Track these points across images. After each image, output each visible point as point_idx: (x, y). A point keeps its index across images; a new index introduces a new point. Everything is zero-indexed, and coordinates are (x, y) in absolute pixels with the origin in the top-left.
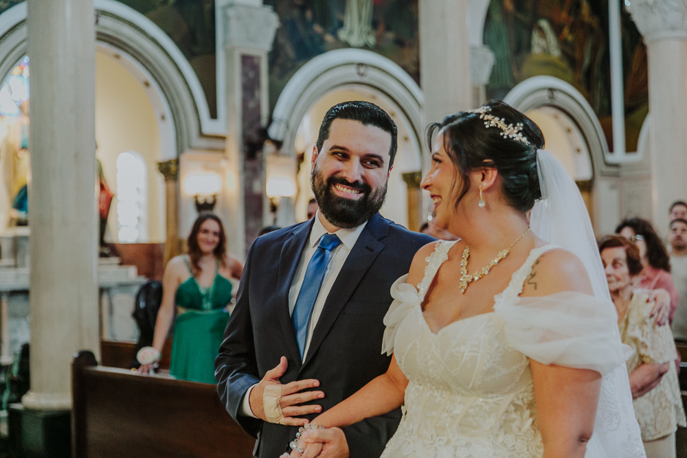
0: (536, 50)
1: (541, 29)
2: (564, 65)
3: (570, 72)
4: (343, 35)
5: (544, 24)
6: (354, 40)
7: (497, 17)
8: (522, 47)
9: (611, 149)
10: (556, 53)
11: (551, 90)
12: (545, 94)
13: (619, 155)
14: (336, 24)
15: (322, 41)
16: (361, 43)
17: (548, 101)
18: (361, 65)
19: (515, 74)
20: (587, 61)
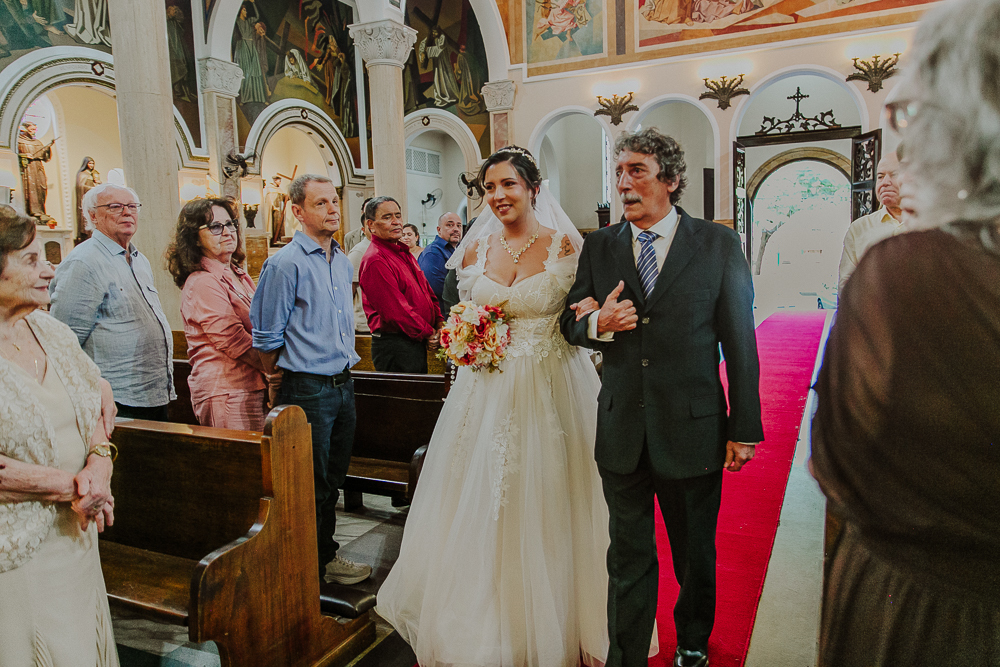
0: (288, 74)
1: (292, 55)
2: (316, 91)
3: (321, 96)
4: (72, 30)
5: (294, 51)
6: (86, 37)
7: (248, 39)
8: (274, 70)
9: (358, 165)
10: (307, 79)
11: (304, 110)
12: (298, 112)
13: (364, 170)
14: (63, 18)
15: (45, 33)
16: (97, 41)
17: (301, 119)
18: (96, 63)
19: (270, 94)
20: (336, 90)
